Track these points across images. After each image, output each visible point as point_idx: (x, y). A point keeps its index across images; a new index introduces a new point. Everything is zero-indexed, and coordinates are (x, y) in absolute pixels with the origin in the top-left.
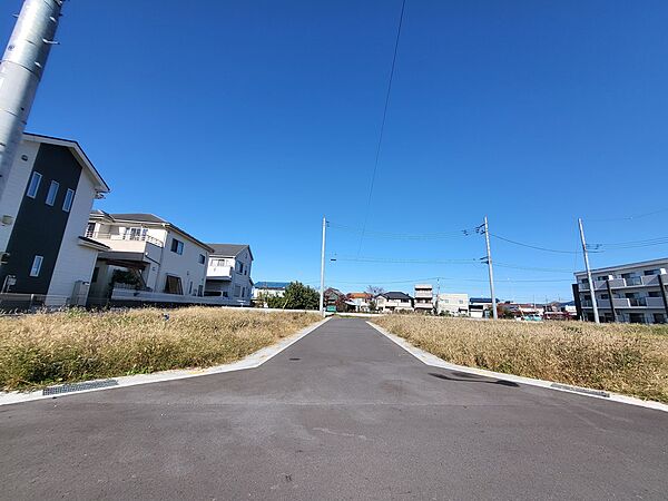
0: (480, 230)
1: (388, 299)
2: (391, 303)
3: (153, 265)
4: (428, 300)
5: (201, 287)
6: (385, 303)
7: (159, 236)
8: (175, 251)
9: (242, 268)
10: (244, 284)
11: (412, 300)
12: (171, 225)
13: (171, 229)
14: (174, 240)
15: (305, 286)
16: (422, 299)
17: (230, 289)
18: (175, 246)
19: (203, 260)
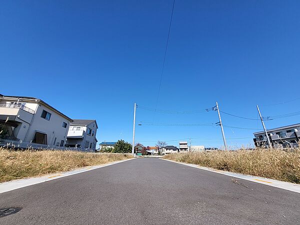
0: (214, 109)
1: (167, 150)
2: (168, 151)
3: (24, 124)
4: (185, 149)
5: (63, 141)
6: (165, 151)
7: (32, 107)
8: (45, 118)
9: (91, 132)
10: (92, 141)
11: (178, 149)
12: (41, 101)
13: (41, 103)
14: (44, 111)
15: (125, 142)
16: (183, 149)
17: (82, 143)
18: (44, 115)
19: (65, 126)
